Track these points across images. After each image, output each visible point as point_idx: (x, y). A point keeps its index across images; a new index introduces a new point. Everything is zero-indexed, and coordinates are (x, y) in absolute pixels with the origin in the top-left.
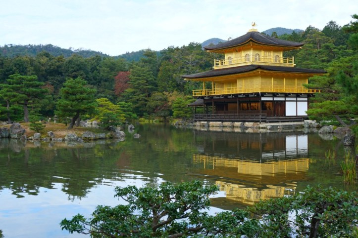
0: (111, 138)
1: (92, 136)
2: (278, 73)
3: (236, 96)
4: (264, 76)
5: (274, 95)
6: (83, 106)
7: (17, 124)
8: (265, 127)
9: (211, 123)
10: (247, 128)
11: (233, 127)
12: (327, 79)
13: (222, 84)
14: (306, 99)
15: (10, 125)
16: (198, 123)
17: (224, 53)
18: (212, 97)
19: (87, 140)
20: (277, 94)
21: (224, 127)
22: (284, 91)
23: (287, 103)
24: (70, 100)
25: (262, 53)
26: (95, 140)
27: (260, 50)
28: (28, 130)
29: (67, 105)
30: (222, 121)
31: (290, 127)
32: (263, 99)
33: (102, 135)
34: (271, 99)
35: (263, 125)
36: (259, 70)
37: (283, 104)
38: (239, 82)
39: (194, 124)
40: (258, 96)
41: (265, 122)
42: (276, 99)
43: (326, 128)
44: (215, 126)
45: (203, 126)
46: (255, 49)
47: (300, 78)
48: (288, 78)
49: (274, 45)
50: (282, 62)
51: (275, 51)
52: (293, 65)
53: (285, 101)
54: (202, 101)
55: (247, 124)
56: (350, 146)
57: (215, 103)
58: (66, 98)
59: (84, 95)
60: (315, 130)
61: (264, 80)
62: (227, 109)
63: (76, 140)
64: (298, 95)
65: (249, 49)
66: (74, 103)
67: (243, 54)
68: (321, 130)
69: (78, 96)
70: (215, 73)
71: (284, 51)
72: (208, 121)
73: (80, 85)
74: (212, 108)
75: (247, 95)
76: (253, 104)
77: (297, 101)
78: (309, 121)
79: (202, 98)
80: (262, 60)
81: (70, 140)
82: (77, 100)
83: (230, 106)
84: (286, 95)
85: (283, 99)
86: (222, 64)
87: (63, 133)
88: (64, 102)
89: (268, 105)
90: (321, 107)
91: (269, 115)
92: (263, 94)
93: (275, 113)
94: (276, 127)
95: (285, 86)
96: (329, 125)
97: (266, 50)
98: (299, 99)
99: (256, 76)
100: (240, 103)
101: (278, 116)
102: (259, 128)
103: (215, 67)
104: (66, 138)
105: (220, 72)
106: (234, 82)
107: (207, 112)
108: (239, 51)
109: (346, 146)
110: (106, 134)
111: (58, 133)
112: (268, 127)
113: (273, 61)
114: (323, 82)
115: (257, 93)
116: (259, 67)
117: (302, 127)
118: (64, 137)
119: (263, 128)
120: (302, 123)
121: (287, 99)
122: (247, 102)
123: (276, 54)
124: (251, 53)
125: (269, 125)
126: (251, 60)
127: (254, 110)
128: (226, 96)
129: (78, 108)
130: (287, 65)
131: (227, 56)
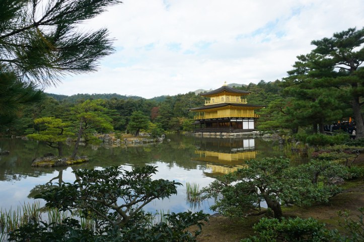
0: (157, 141)
1: (147, 141)
2: (239, 107)
3: (217, 119)
4: (232, 109)
5: (237, 118)
6: (142, 125)
7: (108, 135)
8: (234, 135)
10: (224, 136)
11: (216, 135)
12: (269, 110)
13: (209, 113)
14: (253, 120)
15: (104, 135)
16: (197, 133)
17: (211, 97)
18: (204, 120)
19: (145, 142)
20: (239, 118)
21: (211, 135)
22: (242, 116)
23: (243, 122)
24: (135, 122)
25: (230, 97)
26: (149, 142)
27: (229, 95)
28: (114, 137)
29: (134, 125)
30: (210, 132)
31: (246, 135)
32: (231, 120)
33: (152, 140)
34: (235, 120)
36: (229, 106)
37: (241, 123)
38: (218, 112)
39: (195, 134)
40: (229, 119)
41: (233, 132)
42: (238, 120)
43: (266, 135)
44: (206, 135)
45: (200, 135)
46: (226, 95)
47: (250, 110)
48: (244, 110)
49: (236, 93)
50: (240, 101)
51: (237, 96)
52: (246, 103)
54: (199, 122)
55: (223, 134)
56: (282, 144)
57: (206, 122)
58: (133, 121)
59: (143, 119)
60: (259, 136)
61: (232, 111)
62: (212, 126)
63: (139, 143)
64: (249, 118)
65: (223, 95)
66: (138, 123)
67: (220, 97)
68: (263, 137)
69: (139, 120)
70: (206, 107)
71: (241, 96)
72: (203, 132)
73: (140, 115)
74: (204, 125)
75: (223, 118)
76: (225, 123)
77: (248, 121)
78: (255, 132)
79: (199, 120)
80: (230, 101)
81: (136, 143)
82: (139, 122)
83: (214, 124)
84: (243, 118)
85: (241, 120)
86: (209, 102)
87: (132, 139)
88: (131, 123)
89: (233, 123)
90: (266, 124)
91: (235, 128)
92: (231, 118)
93: (238, 128)
94: (239, 135)
95: (242, 114)
96: (267, 133)
97: (233, 95)
99: (228, 108)
100: (219, 122)
102: (230, 135)
103: (206, 104)
104: (134, 142)
105: (209, 107)
106: (216, 112)
107: (201, 128)
108: (218, 96)
109: (280, 144)
110: (154, 139)
111: (129, 139)
113: (236, 101)
114: (267, 111)
115: (229, 118)
116: (230, 104)
117: (252, 135)
118: (132, 141)
119: (232, 135)
120: (252, 133)
121: (244, 120)
122: (222, 122)
123: (237, 97)
124: (224, 97)
125: (235, 134)
126: (225, 100)
128: (212, 119)
129: (140, 126)
130: (243, 103)
131: (211, 99)
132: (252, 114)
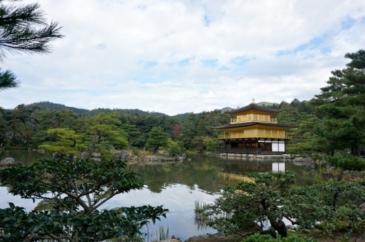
0: (176, 160)
1: (166, 159)
2: (268, 127)
3: (243, 139)
4: (260, 128)
5: (266, 139)
6: (161, 142)
7: (125, 151)
8: (261, 157)
9: (229, 154)
10: (250, 157)
11: (242, 157)
12: (300, 130)
13: (235, 132)
14: (284, 142)
15: (120, 151)
16: (221, 154)
17: (238, 115)
18: (229, 139)
19: (163, 161)
20: (267, 138)
21: (236, 156)
22: (271, 137)
23: (273, 144)
24: (154, 139)
25: (258, 116)
26: (167, 161)
27: (257, 114)
28: (131, 154)
29: (153, 141)
30: (235, 153)
31: (275, 158)
32: (259, 141)
33: (171, 159)
34: (263, 141)
35: (259, 156)
36: (257, 125)
37: (270, 145)
38: (245, 131)
39: (219, 154)
40: (256, 140)
41: (261, 154)
42: (266, 141)
43: (298, 159)
44: (231, 156)
45: (224, 156)
46: (254, 113)
47: (280, 130)
48: (273, 130)
49: (265, 111)
50: (270, 121)
51: (266, 114)
52: (276, 122)
53: (271, 143)
54: (223, 142)
55: (250, 155)
56: (315, 168)
57: (231, 143)
58: (152, 137)
59: (162, 136)
60: (290, 160)
61: (260, 131)
62: (238, 147)
63: (157, 161)
64: (279, 140)
65: (250, 113)
66: (157, 140)
67: (248, 116)
68: (295, 160)
69: (159, 136)
70: (231, 126)
71: (271, 114)
72: (227, 153)
73: (160, 131)
74: (229, 146)
75: (250, 139)
76: (253, 144)
77: (278, 143)
78: (286, 155)
79: (224, 140)
80: (258, 120)
81: (154, 161)
82: (158, 138)
83: (239, 145)
84: (272, 139)
85: (270, 142)
86: (235, 121)
87: (150, 157)
88: (150, 139)
89: (261, 145)
90: (296, 146)
91: (263, 150)
92: (259, 139)
93: (266, 150)
94: (267, 158)
95: (272, 135)
96: (298, 157)
97: (260, 114)
98: (279, 142)
99: (255, 128)
100: (245, 143)
101: (267, 151)
102: (257, 158)
103: (232, 123)
104: (151, 159)
105: (234, 126)
106: (242, 131)
107: (226, 148)
108: (245, 114)
109: (312, 168)
110: (173, 158)
111: (146, 156)
112: (263, 158)
113: (264, 120)
115: (256, 138)
116: (257, 123)
117: (282, 158)
118: (150, 159)
119: (259, 158)
120: (282, 156)
121: (273, 142)
122: (249, 143)
123: (266, 116)
124: (252, 116)
125: (263, 156)
126: (252, 119)
127: (253, 147)
128: (237, 139)
129: (158, 143)
130: (273, 122)
131: (238, 117)
132: (283, 135)
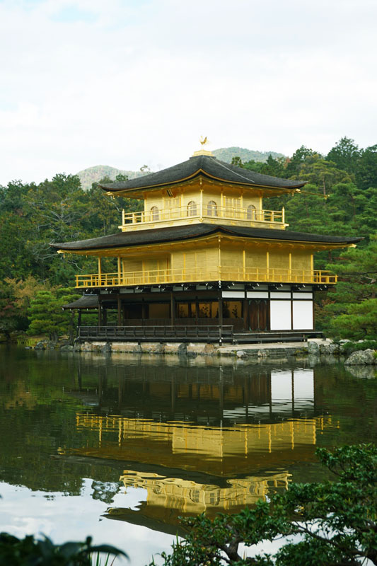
2: (256, 242)
3: (169, 287)
4: (227, 248)
5: (248, 287)
8: (233, 352)
9: (115, 345)
10: (194, 355)
11: (163, 353)
13: (138, 262)
14: (310, 296)
16: (86, 346)
17: (143, 198)
18: (116, 290)
20: (254, 284)
21: (143, 353)
22: (267, 279)
23: (272, 303)
25: (222, 201)
27: (217, 193)
30: (140, 342)
31: (280, 353)
32: (225, 295)
34: (241, 295)
35: (227, 349)
36: (220, 235)
37: (264, 305)
38: (175, 260)
39: (77, 347)
40: (215, 289)
41: (231, 342)
42: (251, 295)
43: (361, 355)
44: (124, 351)
45: (98, 351)
46: (207, 192)
47: (298, 253)
48: (275, 252)
49: (245, 184)
50: (262, 219)
51: (248, 196)
52: (284, 226)
53: (269, 300)
54: (95, 298)
55: (193, 347)
57: (123, 302)
61: (228, 257)
62: (147, 317)
64: (294, 288)
65: (195, 191)
67: (184, 200)
68: (350, 360)
70: (125, 240)
71: (264, 197)
72: (109, 341)
74: (116, 314)
75: (192, 286)
76: (201, 306)
77: (292, 300)
78: (318, 341)
79: (96, 291)
80: (222, 215)
83: (154, 308)
84: (272, 287)
85: (264, 295)
86: (139, 220)
89: (231, 307)
90: (362, 312)
91: (238, 328)
92: (226, 286)
93: (250, 325)
94: (254, 354)
95: (269, 270)
96: (363, 348)
97: (230, 194)
98: (296, 295)
99: (210, 247)
100: (177, 302)
101: (254, 330)
102: (219, 355)
103: (125, 228)
105: (136, 239)
106: (165, 259)
107: (104, 322)
108: (175, 194)
112: (240, 354)
113: (243, 217)
114: (366, 262)
115: (215, 284)
116: (219, 229)
117: (305, 353)
119: (226, 355)
120: (305, 345)
121: (273, 295)
122: (189, 302)
123: (250, 203)
124: (199, 199)
125: (240, 349)
126: (200, 214)
127: (203, 317)
128: (147, 289)
130: (272, 225)
131: (148, 205)
132: (303, 270)
